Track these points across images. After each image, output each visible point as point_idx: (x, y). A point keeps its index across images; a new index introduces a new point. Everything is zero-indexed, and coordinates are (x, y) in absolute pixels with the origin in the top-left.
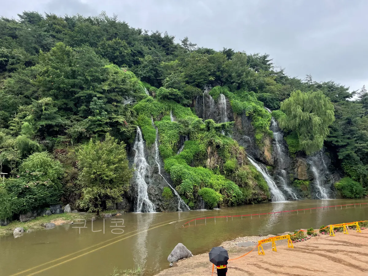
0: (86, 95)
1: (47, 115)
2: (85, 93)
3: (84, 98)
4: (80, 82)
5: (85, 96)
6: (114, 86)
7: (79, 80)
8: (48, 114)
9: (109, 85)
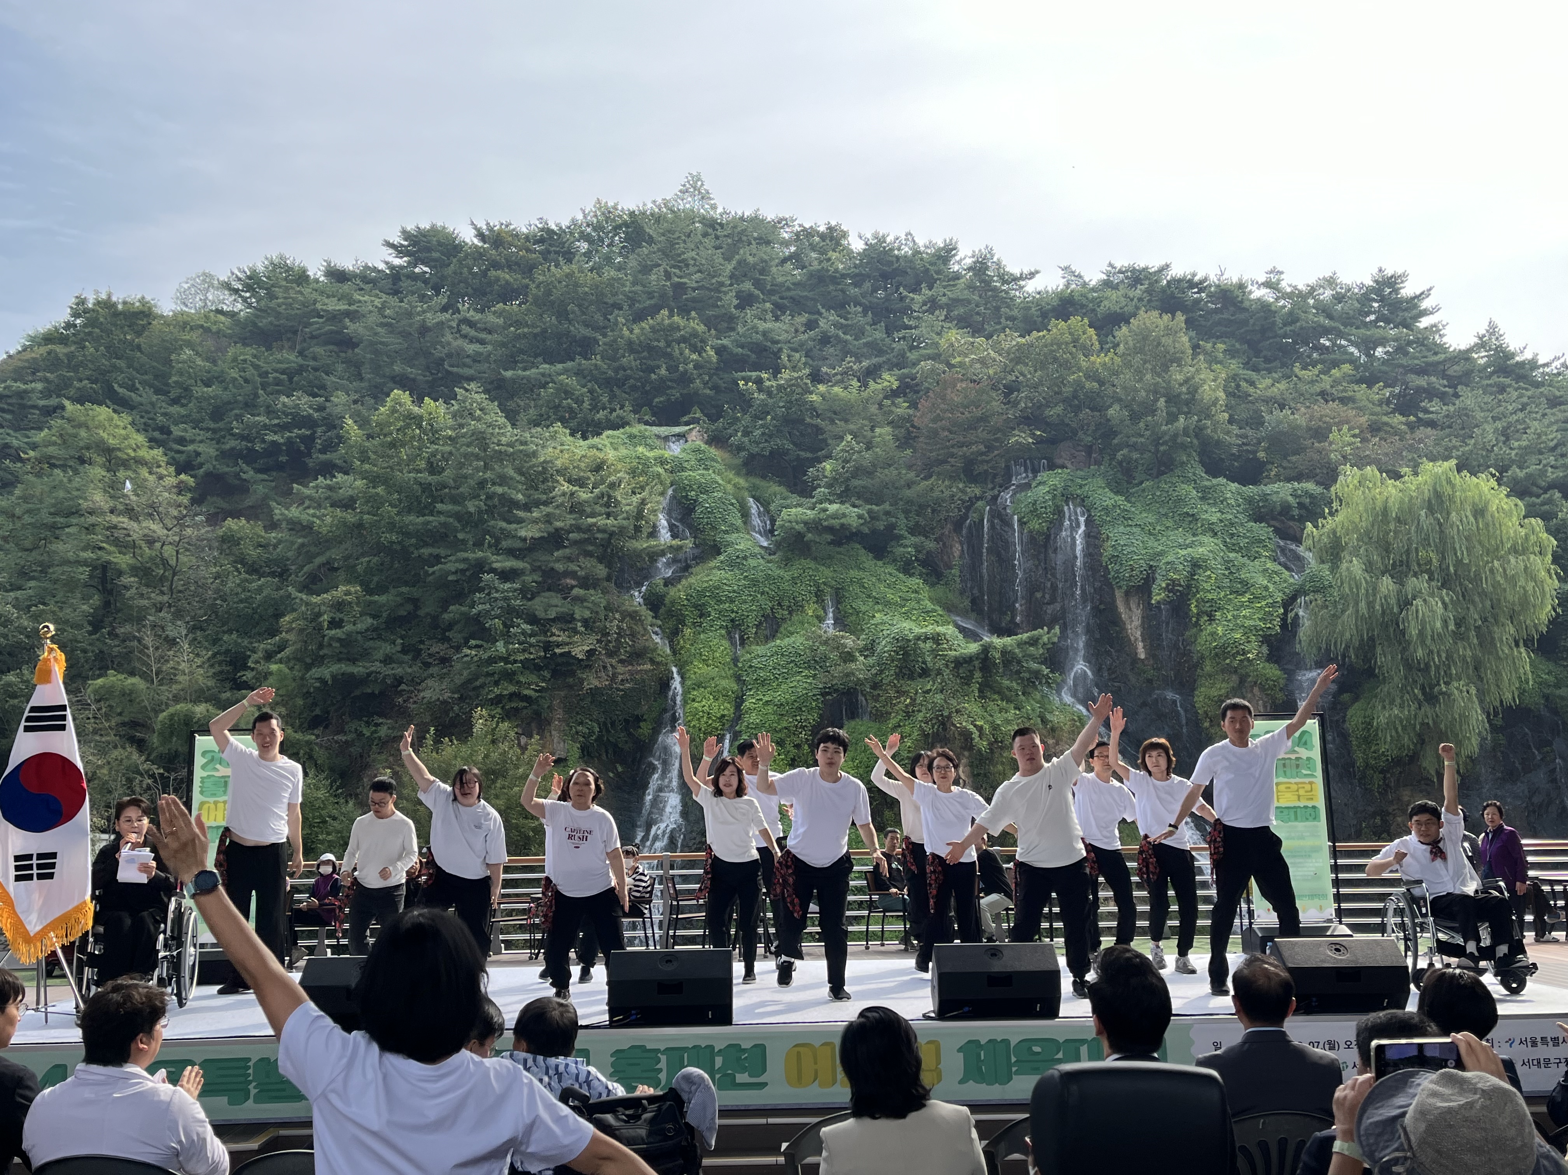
0: (462, 566)
1: (338, 645)
2: (465, 560)
3: (459, 576)
4: (444, 525)
5: (463, 571)
6: (564, 522)
7: (442, 519)
8: (339, 640)
9: (548, 519)
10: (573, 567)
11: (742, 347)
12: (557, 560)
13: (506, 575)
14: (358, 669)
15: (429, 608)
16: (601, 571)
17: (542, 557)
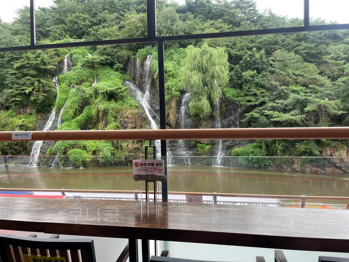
6: (26, 62)
10: (28, 72)
11: (97, 20)
12: (25, 71)
13: (12, 74)
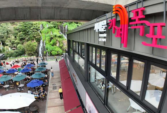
6: (34, 28)
12: (34, 30)
14: (23, 37)
15: (26, 33)
16: (36, 30)
17: (33, 30)
